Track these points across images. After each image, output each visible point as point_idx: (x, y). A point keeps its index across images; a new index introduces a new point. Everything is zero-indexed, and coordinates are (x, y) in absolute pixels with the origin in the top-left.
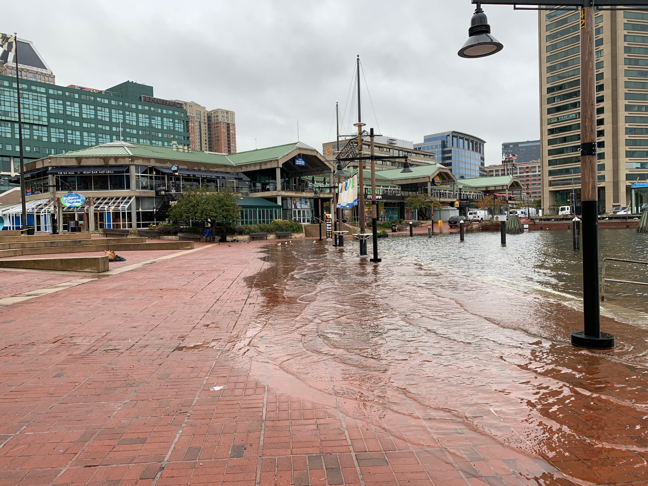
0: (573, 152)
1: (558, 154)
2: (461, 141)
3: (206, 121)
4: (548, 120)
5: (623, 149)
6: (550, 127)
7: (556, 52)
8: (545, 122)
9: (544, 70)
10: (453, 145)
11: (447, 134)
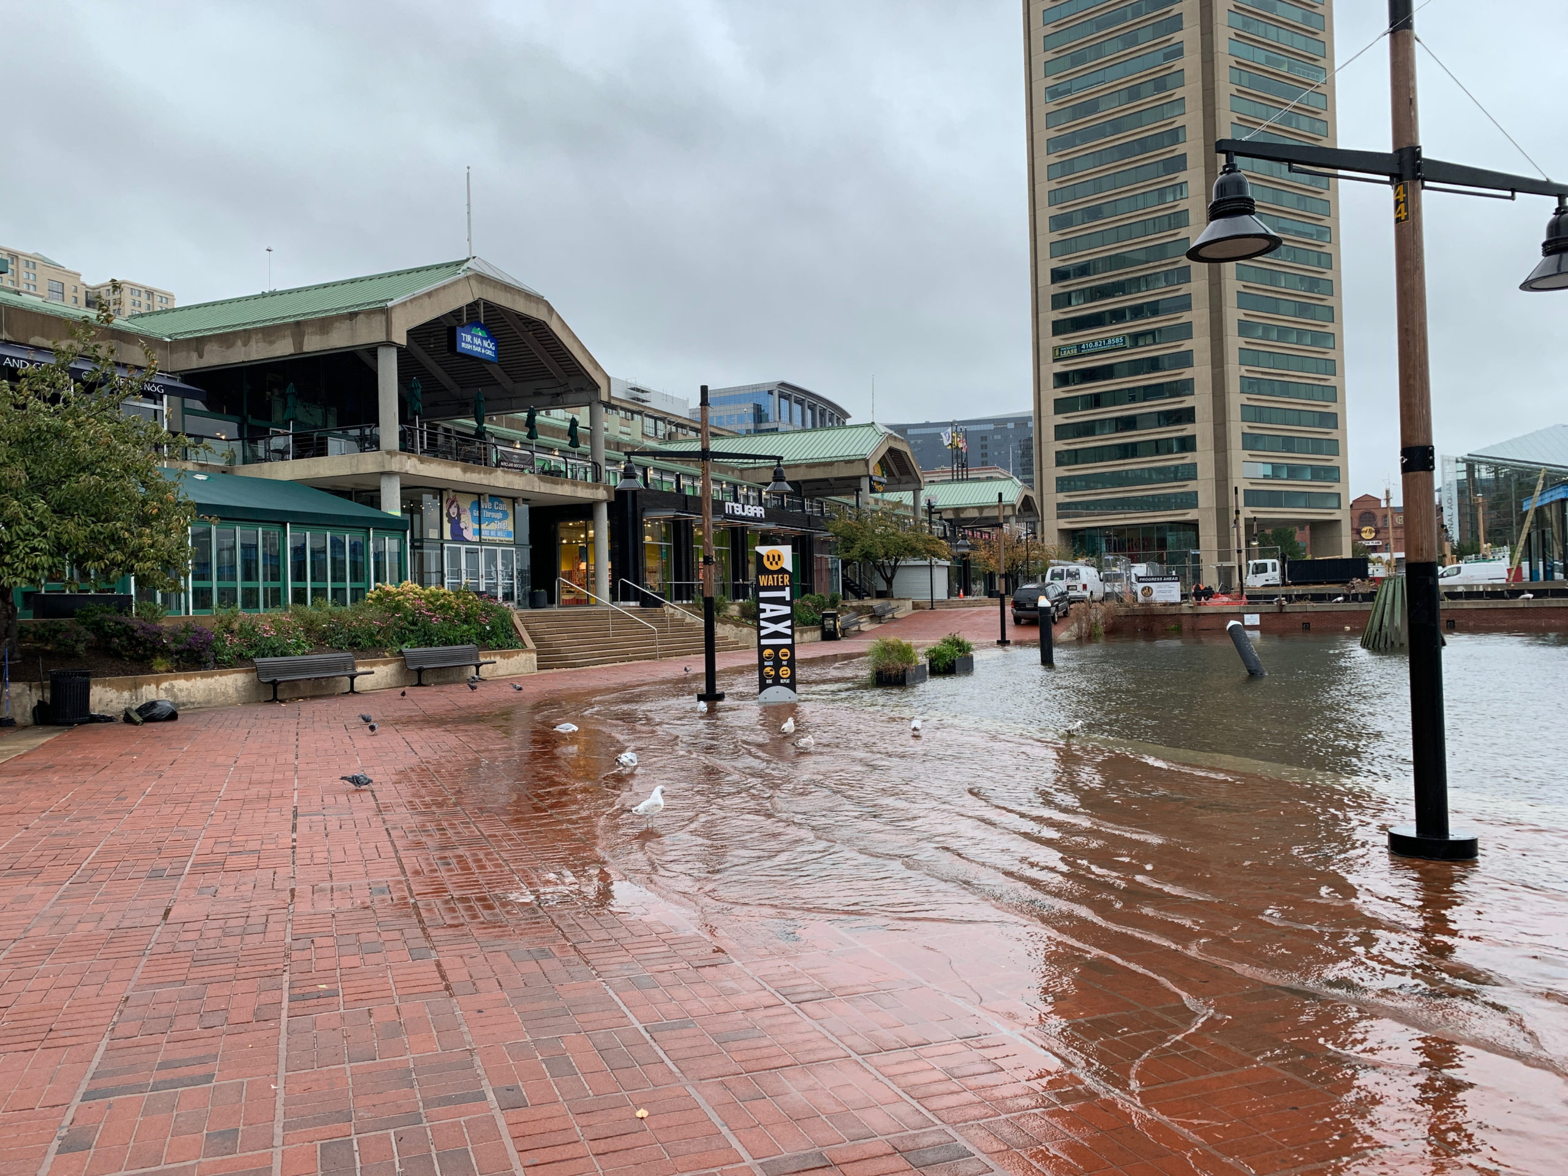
0: (1117, 431)
1: (1079, 436)
2: (798, 408)
4: (1054, 349)
5: (1237, 427)
6: (1059, 368)
7: (1071, 180)
8: (1047, 355)
9: (1043, 224)
10: (780, 417)
11: (767, 389)
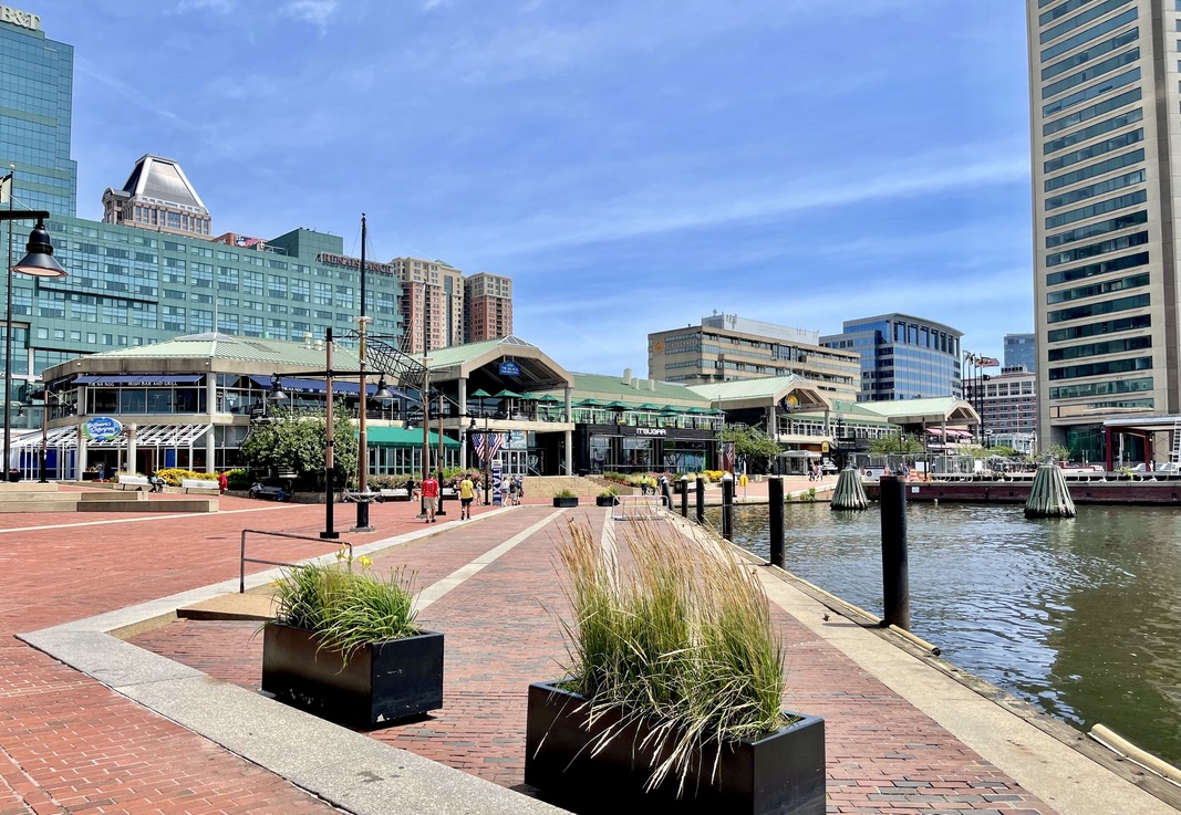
0: (1093, 354)
1: (1065, 358)
2: (913, 331)
3: (462, 295)
4: (1048, 295)
6: (1052, 308)
9: (1042, 204)
10: (896, 339)
11: (885, 319)
